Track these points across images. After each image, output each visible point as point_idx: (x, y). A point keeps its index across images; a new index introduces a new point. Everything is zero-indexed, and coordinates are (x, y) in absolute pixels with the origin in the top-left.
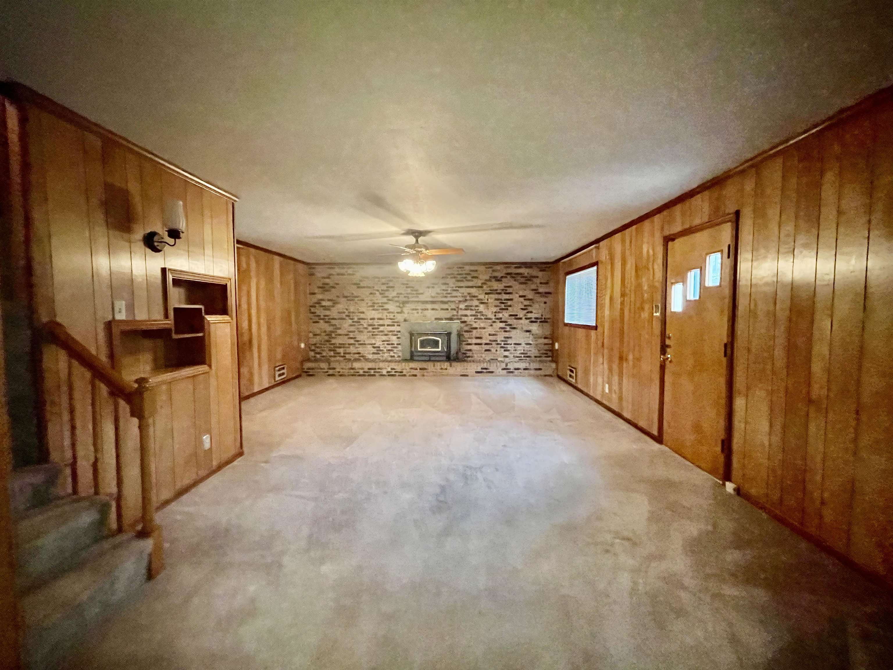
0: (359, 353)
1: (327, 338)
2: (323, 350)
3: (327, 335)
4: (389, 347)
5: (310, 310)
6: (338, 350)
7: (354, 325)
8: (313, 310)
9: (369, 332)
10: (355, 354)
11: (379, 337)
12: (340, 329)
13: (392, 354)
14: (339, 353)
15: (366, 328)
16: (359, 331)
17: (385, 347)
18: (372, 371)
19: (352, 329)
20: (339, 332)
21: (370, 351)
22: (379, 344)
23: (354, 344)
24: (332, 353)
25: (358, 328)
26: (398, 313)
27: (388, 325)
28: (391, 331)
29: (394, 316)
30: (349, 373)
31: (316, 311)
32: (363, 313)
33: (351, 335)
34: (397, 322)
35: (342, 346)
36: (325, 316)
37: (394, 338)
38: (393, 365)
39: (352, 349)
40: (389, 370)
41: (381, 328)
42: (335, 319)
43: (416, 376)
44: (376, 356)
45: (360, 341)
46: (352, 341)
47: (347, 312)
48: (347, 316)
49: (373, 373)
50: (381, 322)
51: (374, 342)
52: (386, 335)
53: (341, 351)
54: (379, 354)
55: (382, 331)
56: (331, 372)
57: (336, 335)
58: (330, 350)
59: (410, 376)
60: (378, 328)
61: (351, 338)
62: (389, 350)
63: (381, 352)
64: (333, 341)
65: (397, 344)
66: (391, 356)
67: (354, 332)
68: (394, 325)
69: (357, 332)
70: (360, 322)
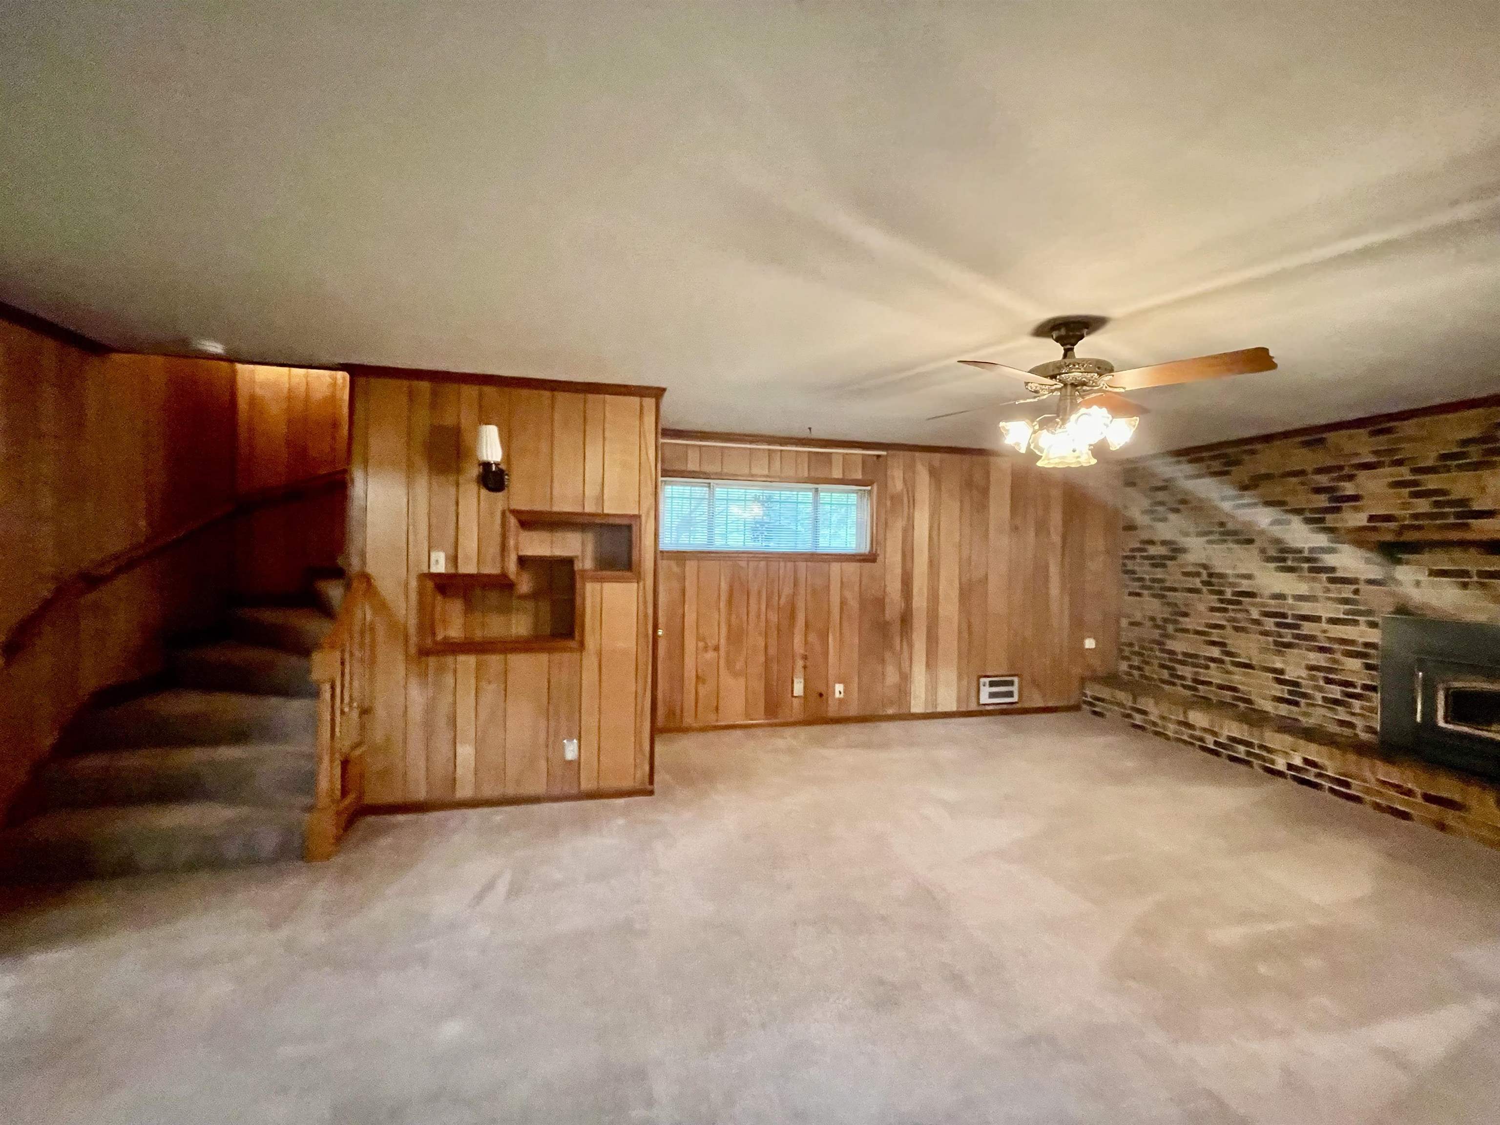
0: (1234, 689)
1: (1156, 634)
2: (1147, 663)
3: (1157, 627)
4: (1336, 692)
5: (1124, 565)
6: (1181, 670)
7: (1225, 610)
8: (1130, 565)
9: (1265, 633)
10: (1221, 687)
11: (1296, 651)
12: (1186, 615)
13: (1342, 714)
14: (1182, 678)
15: (1257, 622)
16: (1237, 629)
17: (1320, 689)
18: (1242, 748)
19: (1218, 618)
20: (1186, 622)
21: (1269, 688)
22: (1296, 674)
23: (1222, 662)
24: (1165, 674)
25: (1234, 620)
26: (1370, 582)
27: (1333, 621)
28: (1343, 641)
29: (1356, 592)
30: (1176, 733)
31: (1137, 568)
32: (1249, 577)
33: (1215, 637)
34: (1369, 613)
35: (1190, 658)
36: (1154, 580)
37: (1355, 664)
38: (1314, 752)
39: (1214, 675)
40: (1298, 761)
41: (1307, 628)
42: (1175, 590)
43: (1405, 816)
44: (1284, 710)
45: (1238, 656)
46: (1216, 652)
47: (1204, 573)
48: (1204, 583)
49: (1242, 756)
50: (1306, 609)
51: (1279, 665)
52: (1322, 649)
53: (1187, 672)
54: (1296, 704)
55: (1306, 638)
56: (1138, 719)
57: (1177, 630)
58: (1163, 666)
59: (1377, 806)
60: (1297, 627)
61: (1213, 643)
62: (1336, 702)
63: (1303, 701)
64: (1171, 645)
65: (1366, 687)
66: (1342, 723)
67: (1221, 627)
68: (1356, 623)
69: (1229, 631)
70: (1239, 603)
